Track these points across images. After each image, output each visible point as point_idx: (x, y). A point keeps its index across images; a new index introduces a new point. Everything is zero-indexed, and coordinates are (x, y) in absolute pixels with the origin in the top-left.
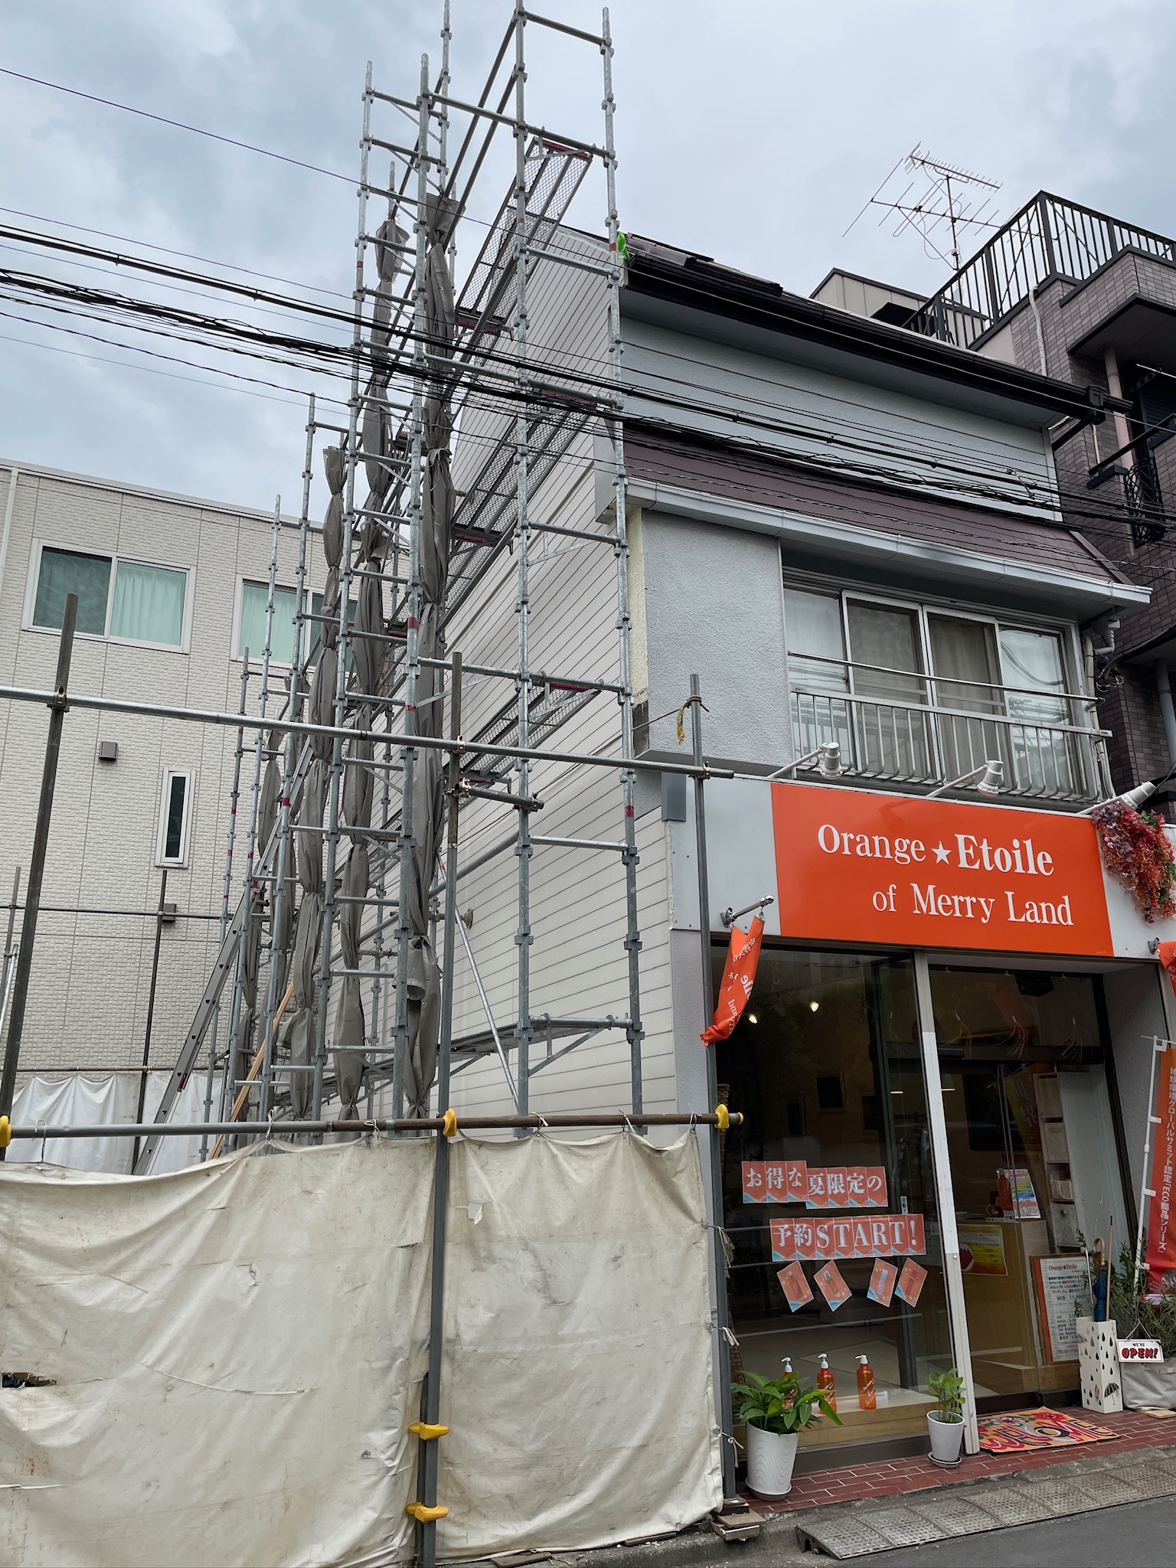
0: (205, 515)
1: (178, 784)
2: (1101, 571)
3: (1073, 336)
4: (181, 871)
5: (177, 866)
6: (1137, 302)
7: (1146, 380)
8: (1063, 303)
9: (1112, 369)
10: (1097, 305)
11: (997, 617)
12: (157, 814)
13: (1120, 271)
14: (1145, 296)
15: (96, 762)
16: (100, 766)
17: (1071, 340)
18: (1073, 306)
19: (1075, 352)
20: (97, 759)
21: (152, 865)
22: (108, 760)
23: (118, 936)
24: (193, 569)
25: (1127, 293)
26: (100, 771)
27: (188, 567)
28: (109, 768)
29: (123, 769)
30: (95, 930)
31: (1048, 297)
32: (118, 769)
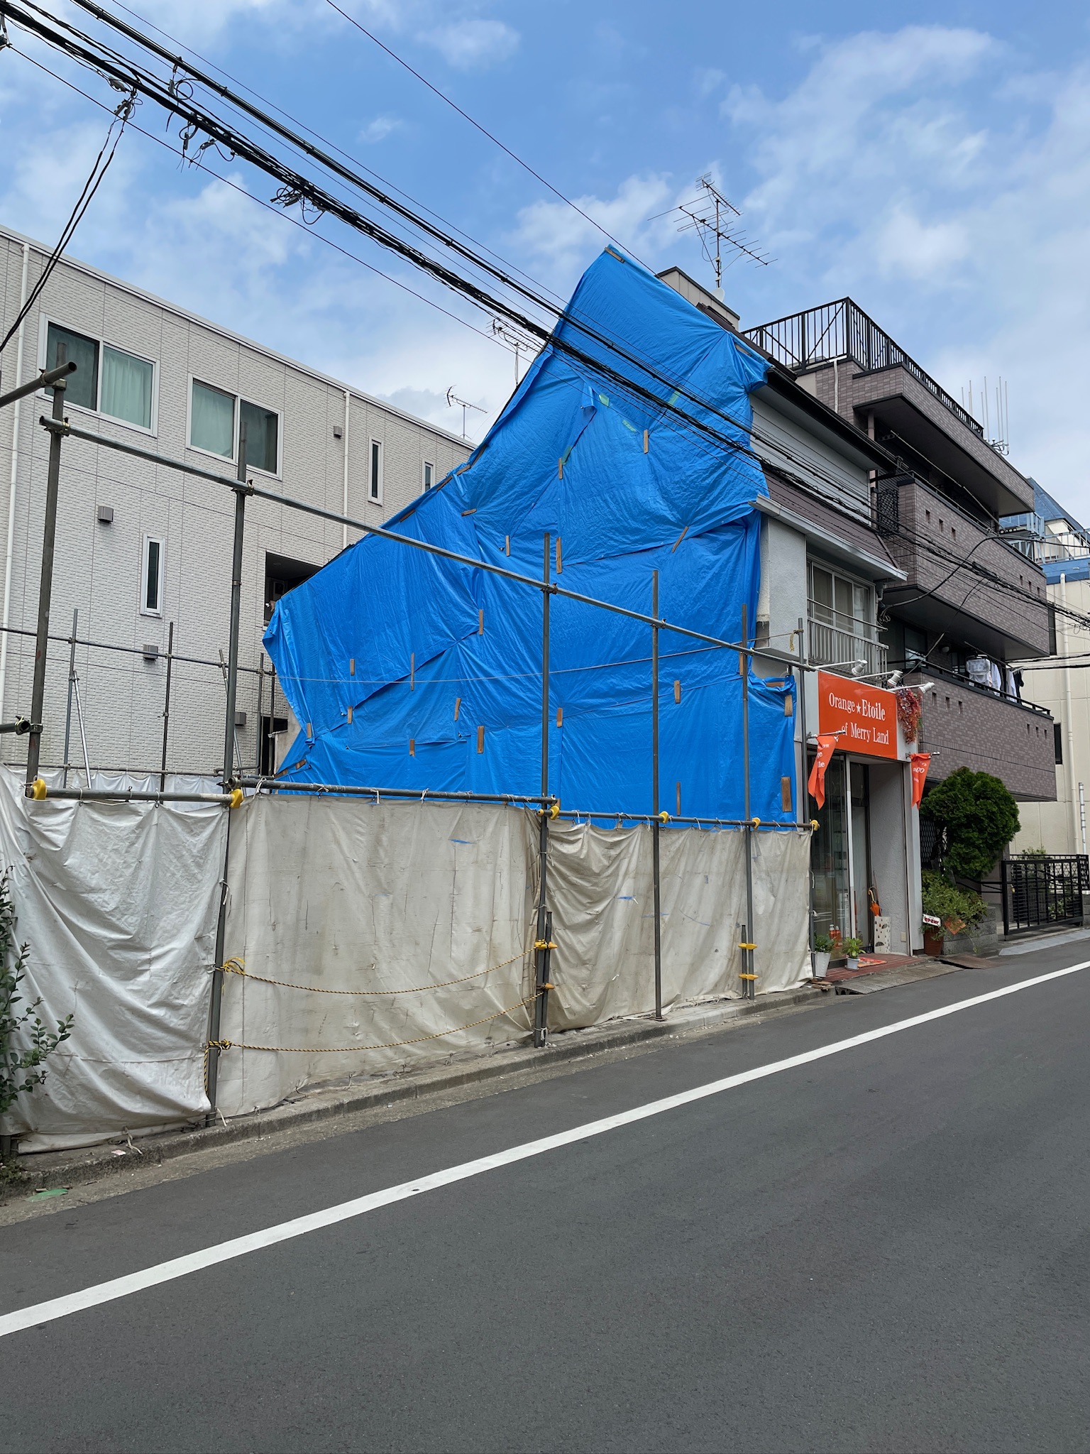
0: (165, 315)
1: (154, 548)
2: (890, 561)
3: (858, 400)
4: (158, 620)
5: (155, 615)
6: (901, 397)
7: (889, 437)
8: (855, 377)
9: (871, 424)
10: (876, 388)
11: (854, 581)
12: (140, 572)
13: (894, 375)
14: (904, 395)
15: (96, 522)
16: (98, 526)
17: (856, 402)
18: (861, 382)
19: (857, 409)
20: (96, 519)
21: (138, 613)
22: (105, 522)
23: (117, 667)
24: (158, 362)
25: (897, 390)
26: (99, 530)
27: (154, 360)
28: (105, 528)
29: (115, 530)
30: (101, 661)
31: (845, 368)
32: (111, 530)
